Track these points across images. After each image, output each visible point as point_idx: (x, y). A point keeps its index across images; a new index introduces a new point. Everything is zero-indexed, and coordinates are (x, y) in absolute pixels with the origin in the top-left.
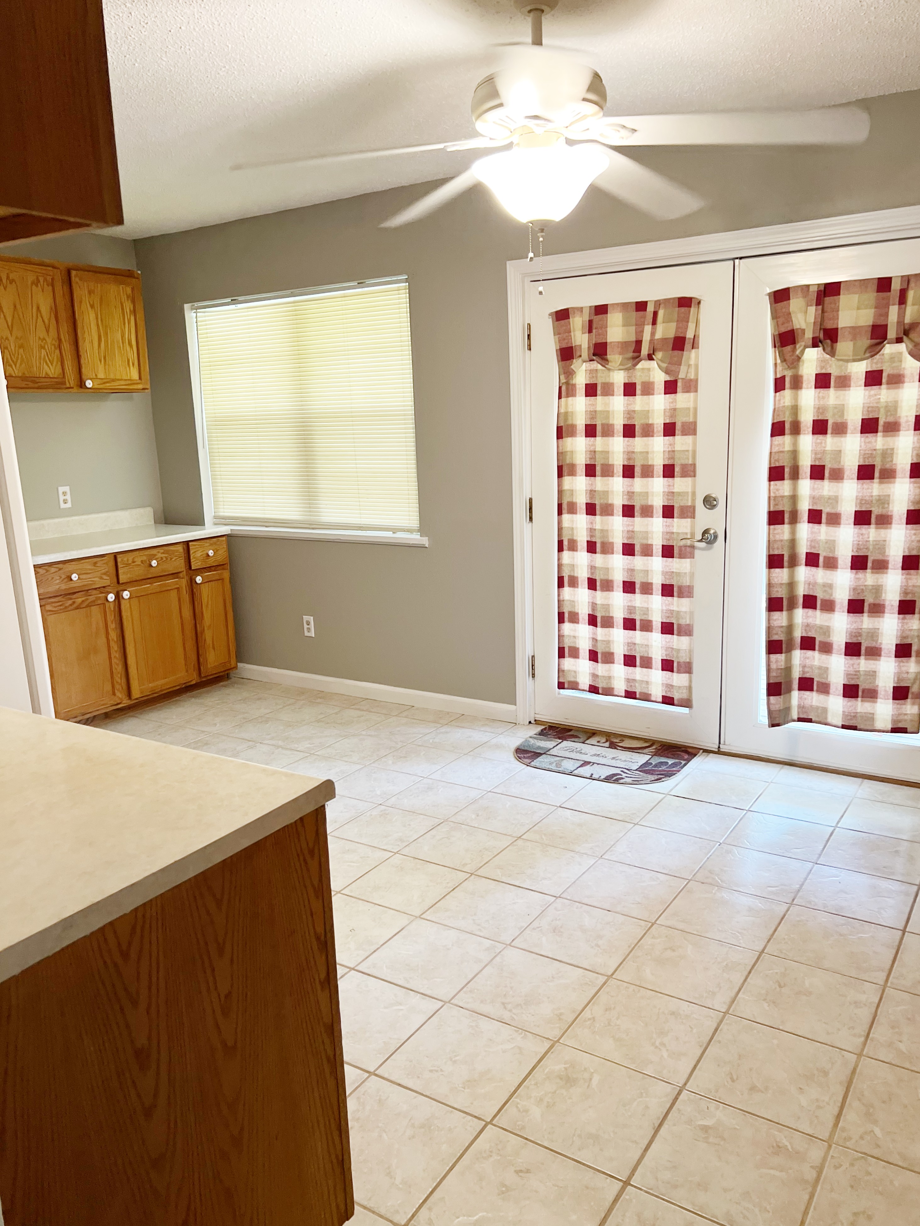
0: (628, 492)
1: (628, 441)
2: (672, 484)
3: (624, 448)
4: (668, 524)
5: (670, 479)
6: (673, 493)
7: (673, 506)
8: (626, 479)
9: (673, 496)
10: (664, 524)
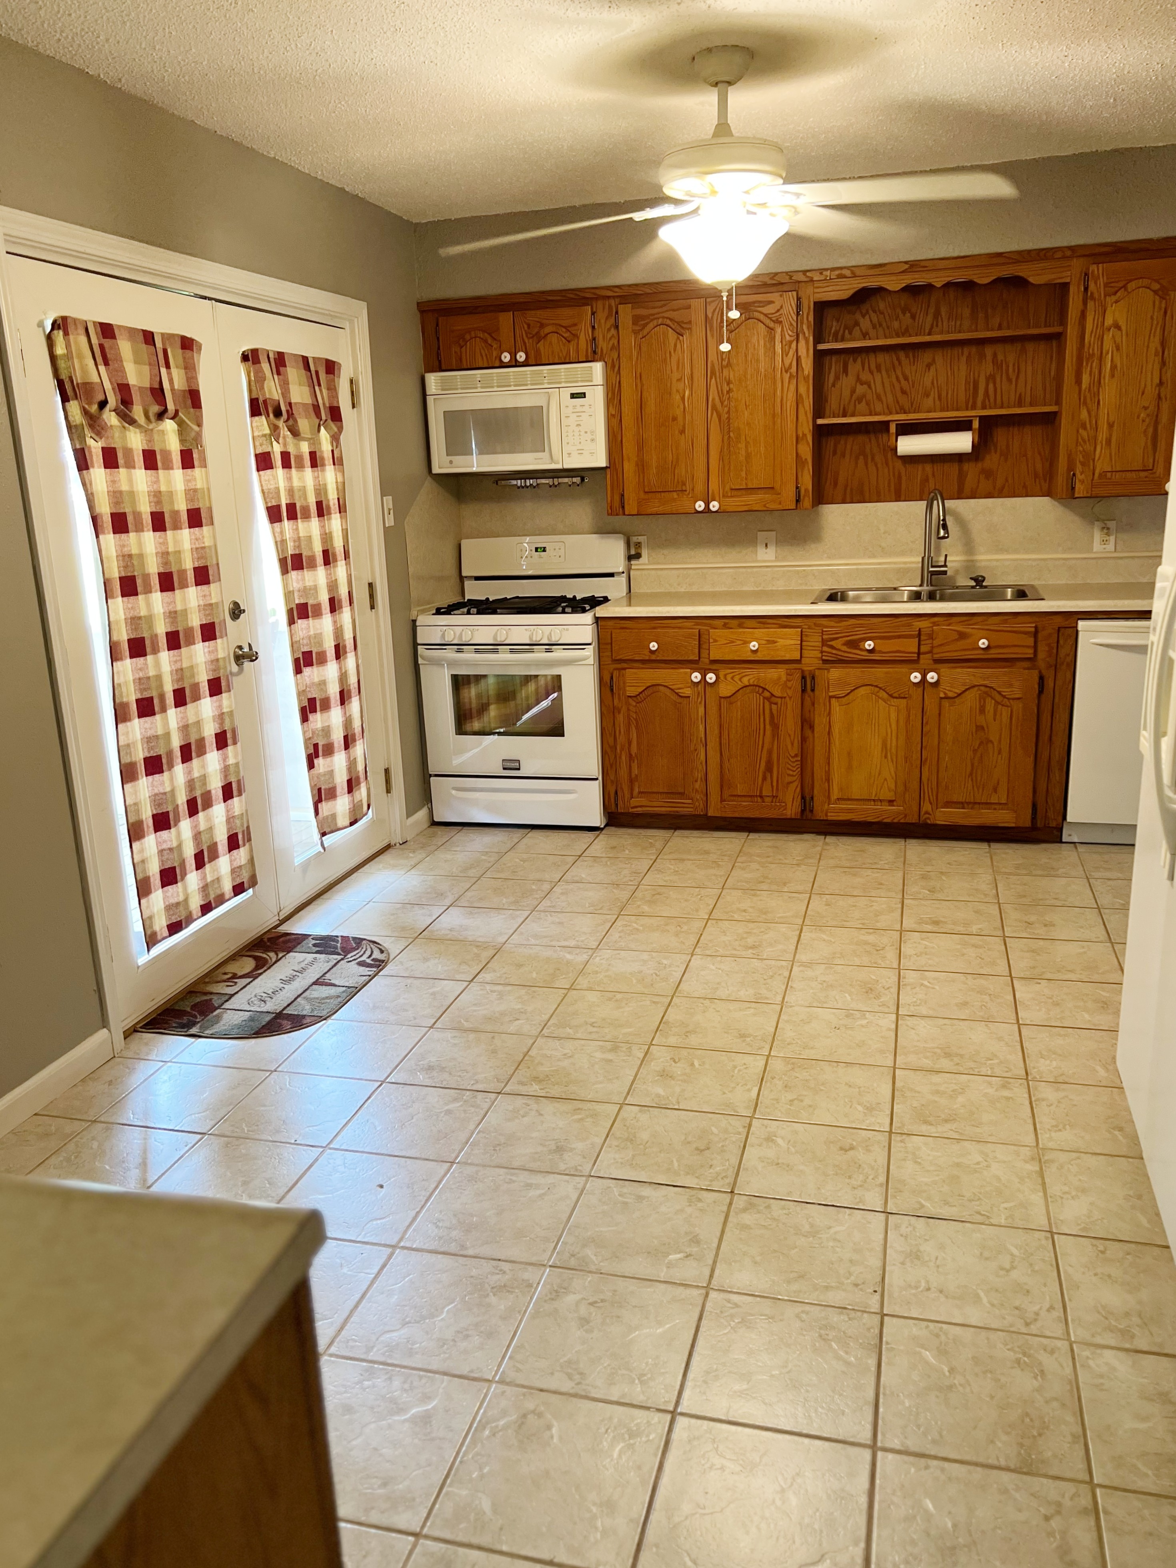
0: (170, 612)
1: (160, 537)
2: (208, 593)
3: (156, 548)
4: (211, 649)
5: (204, 587)
6: (211, 605)
7: (213, 623)
8: (165, 594)
9: (212, 609)
10: (206, 650)
